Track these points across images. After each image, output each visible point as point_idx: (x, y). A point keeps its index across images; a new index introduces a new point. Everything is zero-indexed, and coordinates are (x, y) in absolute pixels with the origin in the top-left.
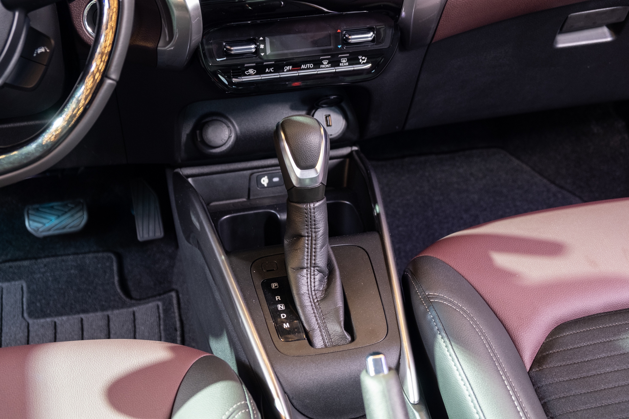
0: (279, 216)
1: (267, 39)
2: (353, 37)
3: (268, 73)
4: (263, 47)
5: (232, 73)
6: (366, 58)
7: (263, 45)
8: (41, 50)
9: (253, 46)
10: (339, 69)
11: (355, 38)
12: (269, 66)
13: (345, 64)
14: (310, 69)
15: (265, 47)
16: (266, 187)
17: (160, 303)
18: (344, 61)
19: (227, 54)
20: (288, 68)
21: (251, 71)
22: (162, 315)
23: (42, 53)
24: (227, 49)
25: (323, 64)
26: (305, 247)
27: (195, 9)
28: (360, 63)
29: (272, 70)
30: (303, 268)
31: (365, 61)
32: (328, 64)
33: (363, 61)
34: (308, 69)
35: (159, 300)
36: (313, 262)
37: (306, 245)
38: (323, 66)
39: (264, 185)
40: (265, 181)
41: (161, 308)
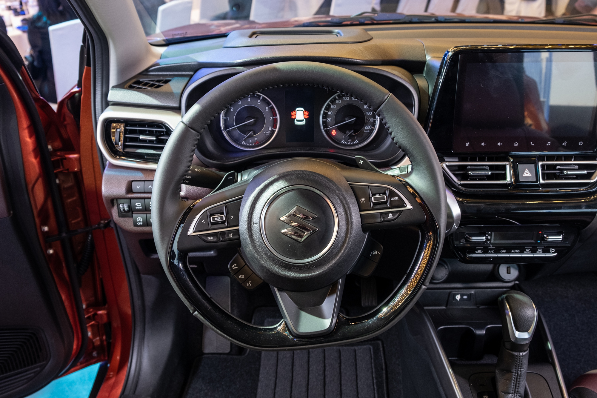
0: (474, 331)
1: (493, 233)
2: (550, 237)
3: (490, 253)
4: (490, 238)
5: (467, 251)
6: (555, 250)
7: (490, 237)
9: (484, 238)
10: (536, 255)
11: (551, 238)
12: (491, 250)
13: (540, 252)
14: (517, 253)
15: (491, 238)
16: (458, 301)
17: (371, 347)
18: (540, 250)
19: (467, 240)
20: (503, 251)
21: (479, 251)
22: (373, 356)
23: (375, 254)
24: (466, 237)
25: (526, 251)
26: (512, 379)
27: (458, 216)
28: (550, 252)
29: (493, 252)
30: (509, 393)
31: (553, 252)
32: (529, 251)
33: (552, 252)
34: (515, 253)
35: (371, 344)
36: (517, 390)
37: (513, 379)
38: (526, 252)
39: (457, 300)
40: (458, 297)
41: (372, 350)
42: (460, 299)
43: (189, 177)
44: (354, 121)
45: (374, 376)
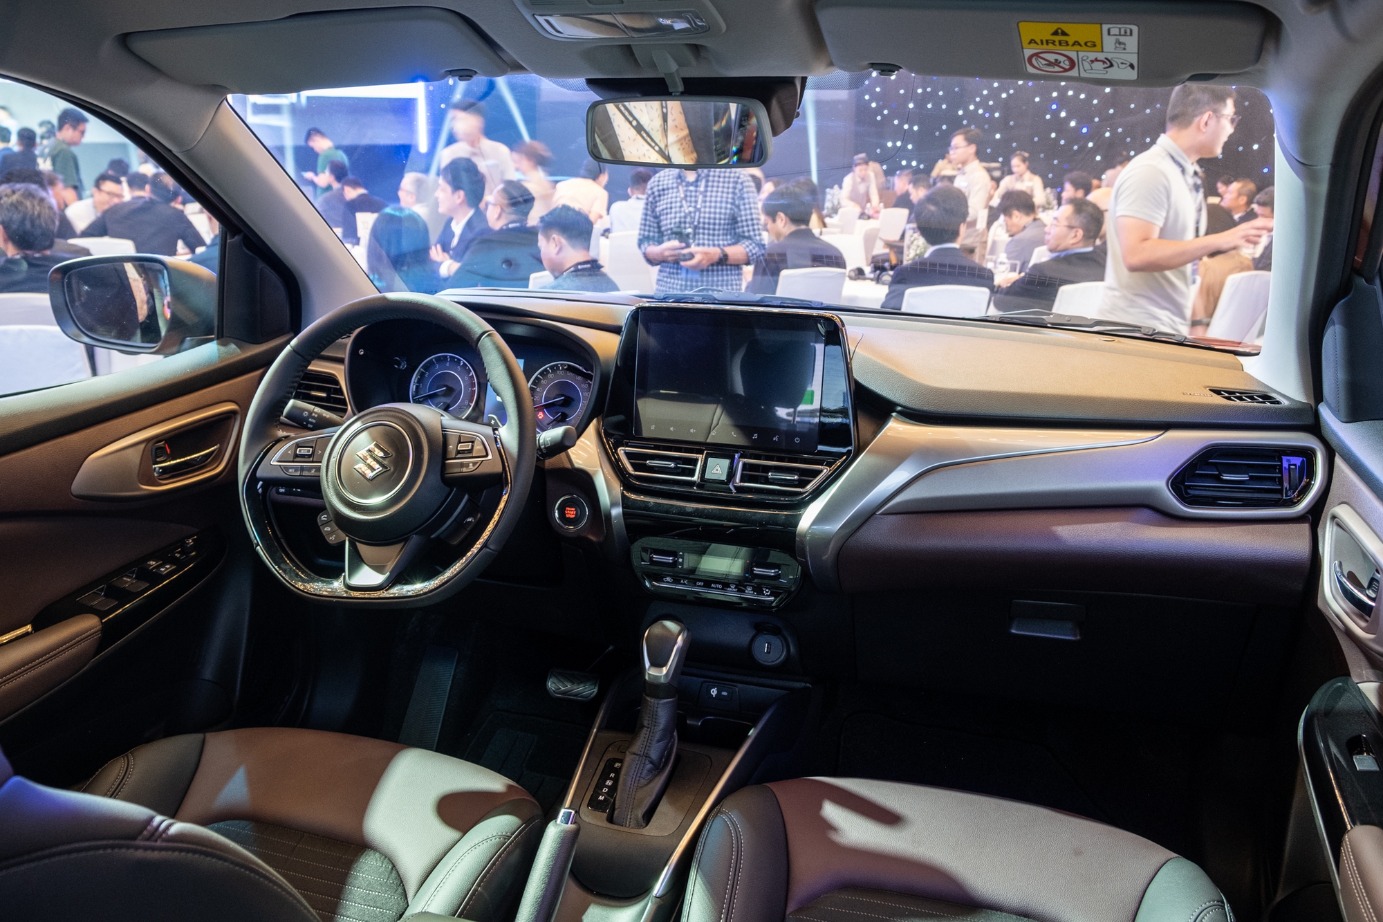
1: (686, 555)
3: (682, 584)
5: (654, 577)
6: (770, 591)
7: (681, 560)
8: (470, 520)
9: (671, 558)
10: (743, 595)
12: (684, 578)
13: (750, 592)
14: (719, 589)
15: (683, 561)
18: (749, 589)
19: (651, 560)
20: (700, 584)
21: (668, 579)
25: (730, 587)
28: (763, 594)
29: (686, 582)
31: (769, 594)
32: (735, 588)
33: (767, 594)
34: (716, 588)
38: (730, 589)
42: (716, 695)
43: (314, 421)
44: (561, 402)
45: (529, 753)
